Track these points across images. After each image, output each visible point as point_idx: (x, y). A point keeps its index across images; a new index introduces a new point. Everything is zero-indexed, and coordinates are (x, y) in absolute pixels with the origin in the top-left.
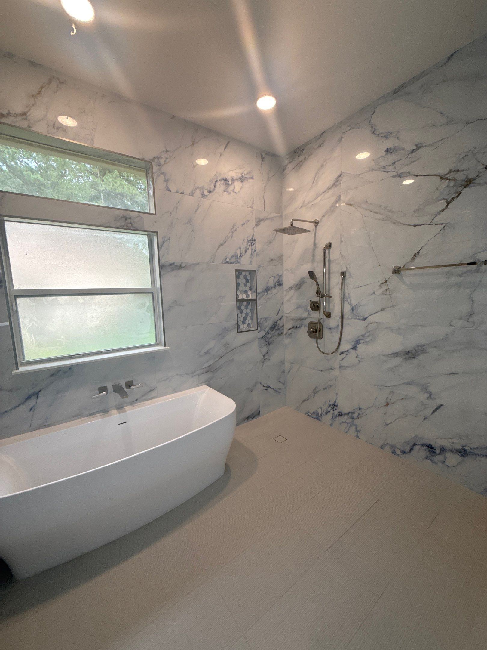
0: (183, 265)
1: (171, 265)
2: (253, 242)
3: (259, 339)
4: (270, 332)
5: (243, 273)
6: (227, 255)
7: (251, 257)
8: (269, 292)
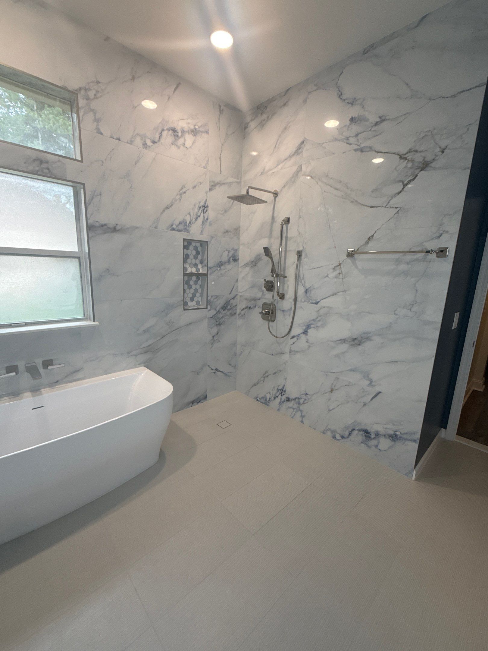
0: (118, 228)
1: (102, 226)
2: (206, 209)
3: (208, 318)
4: (222, 311)
5: (194, 244)
6: (173, 221)
7: (203, 226)
8: (222, 267)
